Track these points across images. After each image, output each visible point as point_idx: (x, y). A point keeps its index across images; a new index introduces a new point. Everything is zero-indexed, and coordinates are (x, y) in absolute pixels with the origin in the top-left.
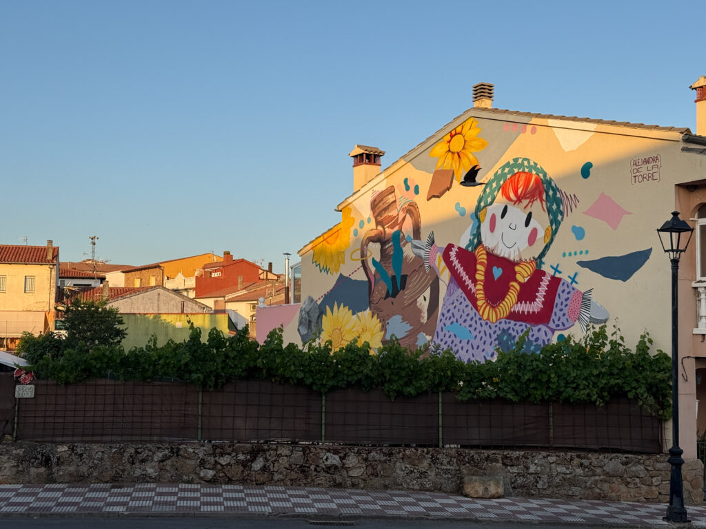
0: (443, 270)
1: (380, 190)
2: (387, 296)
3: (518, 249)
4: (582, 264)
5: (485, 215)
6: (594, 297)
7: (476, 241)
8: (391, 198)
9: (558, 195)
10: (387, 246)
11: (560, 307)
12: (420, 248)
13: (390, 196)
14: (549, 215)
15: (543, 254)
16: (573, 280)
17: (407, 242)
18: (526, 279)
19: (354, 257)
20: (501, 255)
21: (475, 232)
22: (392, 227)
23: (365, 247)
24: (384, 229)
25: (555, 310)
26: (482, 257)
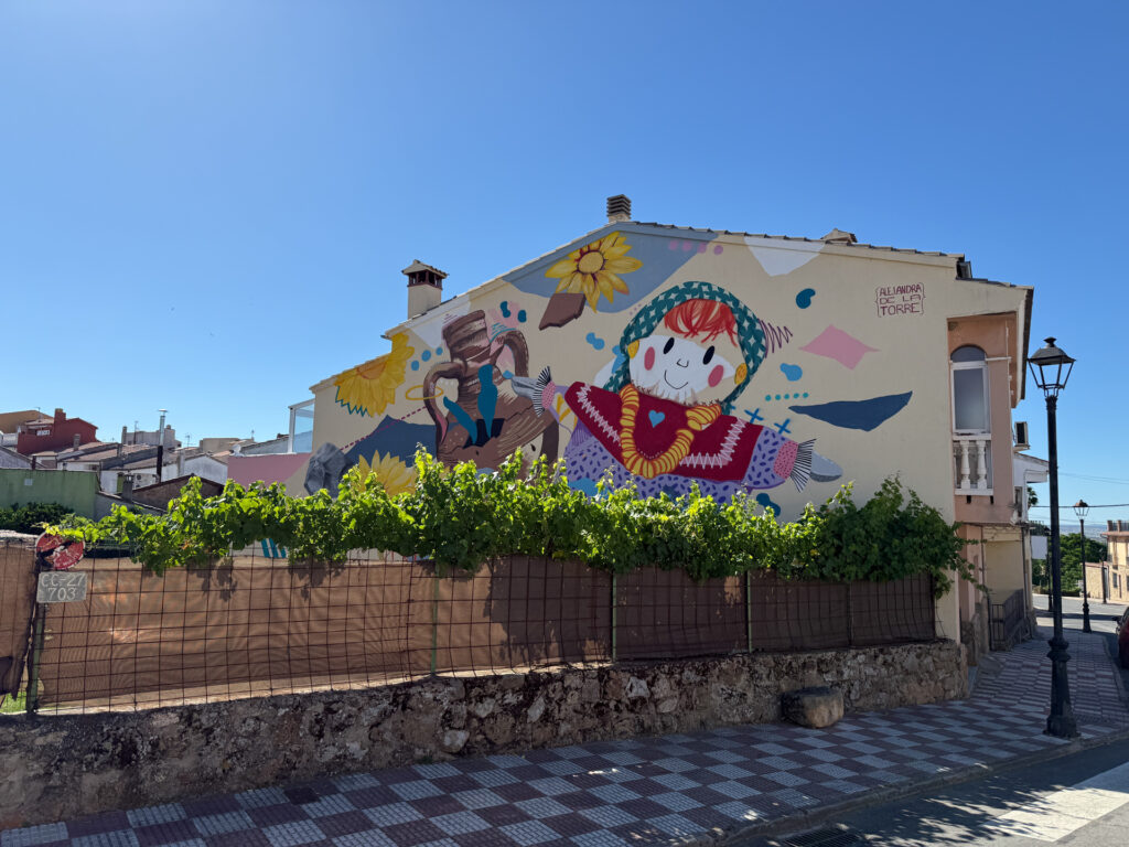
0: (565, 414)
1: (459, 315)
2: (469, 443)
3: (692, 391)
4: (798, 409)
5: (637, 349)
6: (816, 450)
7: (621, 379)
8: (478, 325)
9: (758, 327)
10: (470, 383)
11: (760, 460)
12: (526, 387)
13: (476, 323)
14: (743, 350)
15: (733, 396)
16: (783, 428)
17: (504, 379)
18: (704, 427)
19: (411, 395)
20: (664, 397)
21: (620, 368)
22: (479, 360)
23: (432, 384)
24: (465, 362)
25: (752, 463)
26: (630, 398)
